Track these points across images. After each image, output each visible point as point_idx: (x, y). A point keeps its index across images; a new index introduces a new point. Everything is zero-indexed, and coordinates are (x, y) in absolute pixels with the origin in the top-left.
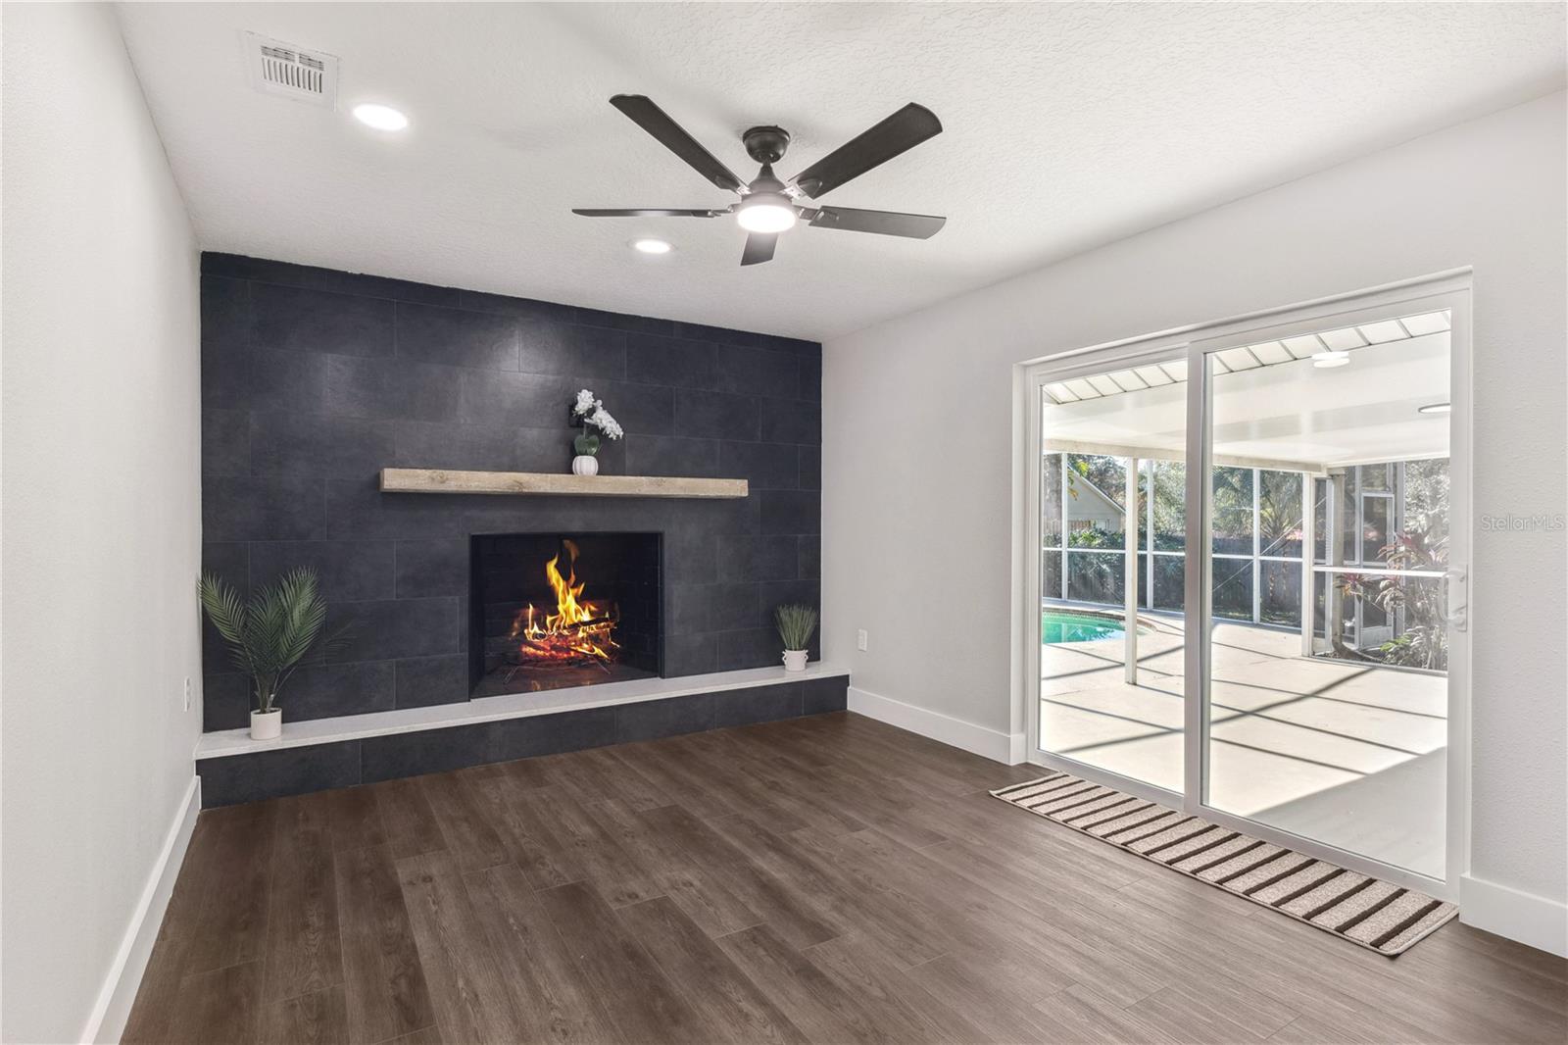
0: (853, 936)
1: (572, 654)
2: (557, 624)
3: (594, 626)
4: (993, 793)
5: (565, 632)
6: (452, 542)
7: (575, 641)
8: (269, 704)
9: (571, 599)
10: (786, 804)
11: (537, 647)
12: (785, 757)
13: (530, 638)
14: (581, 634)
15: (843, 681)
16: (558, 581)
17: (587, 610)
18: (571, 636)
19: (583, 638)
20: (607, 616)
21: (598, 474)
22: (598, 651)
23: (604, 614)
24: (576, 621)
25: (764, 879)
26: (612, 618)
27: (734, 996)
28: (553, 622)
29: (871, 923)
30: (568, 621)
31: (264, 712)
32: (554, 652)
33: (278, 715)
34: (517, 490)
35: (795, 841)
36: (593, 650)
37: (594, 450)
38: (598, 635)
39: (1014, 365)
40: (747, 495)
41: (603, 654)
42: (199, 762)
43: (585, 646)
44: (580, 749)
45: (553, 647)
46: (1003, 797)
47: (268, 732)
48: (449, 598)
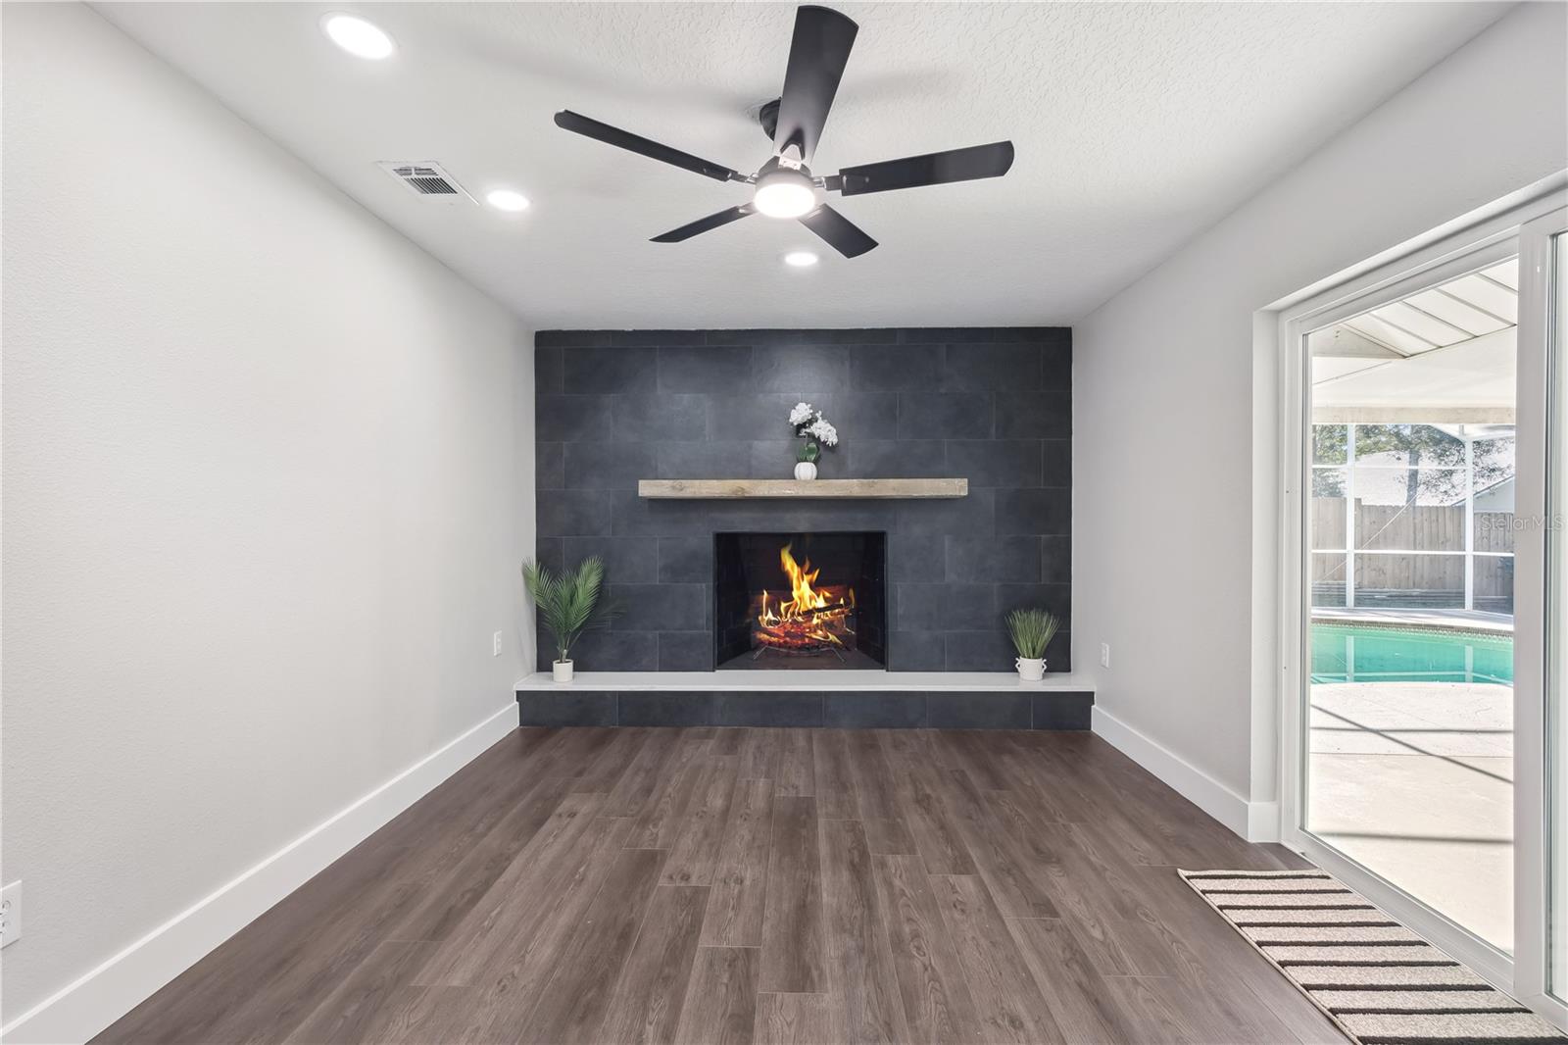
0: (829, 999)
1: (807, 640)
2: (791, 610)
3: (828, 613)
4: (1183, 873)
5: (800, 619)
6: (700, 539)
7: (809, 628)
8: (564, 657)
9: (805, 585)
10: (916, 822)
11: (770, 634)
12: (968, 773)
13: (764, 625)
14: (815, 621)
15: (1088, 698)
16: (792, 568)
17: (821, 596)
18: (805, 622)
19: (817, 624)
20: (842, 602)
21: (817, 478)
22: (832, 637)
23: (839, 600)
24: (811, 608)
25: (810, 898)
26: (847, 603)
27: (652, 1016)
28: (787, 609)
29: (863, 990)
30: (802, 607)
31: (561, 662)
32: (788, 639)
33: (570, 665)
34: (740, 494)
35: (883, 865)
36: (828, 637)
37: (813, 457)
38: (832, 622)
39: (1255, 313)
40: (966, 494)
41: (838, 641)
42: (518, 692)
43: (820, 632)
44: (790, 727)
45: (787, 634)
46: (1193, 883)
47: (564, 678)
48: (698, 585)
